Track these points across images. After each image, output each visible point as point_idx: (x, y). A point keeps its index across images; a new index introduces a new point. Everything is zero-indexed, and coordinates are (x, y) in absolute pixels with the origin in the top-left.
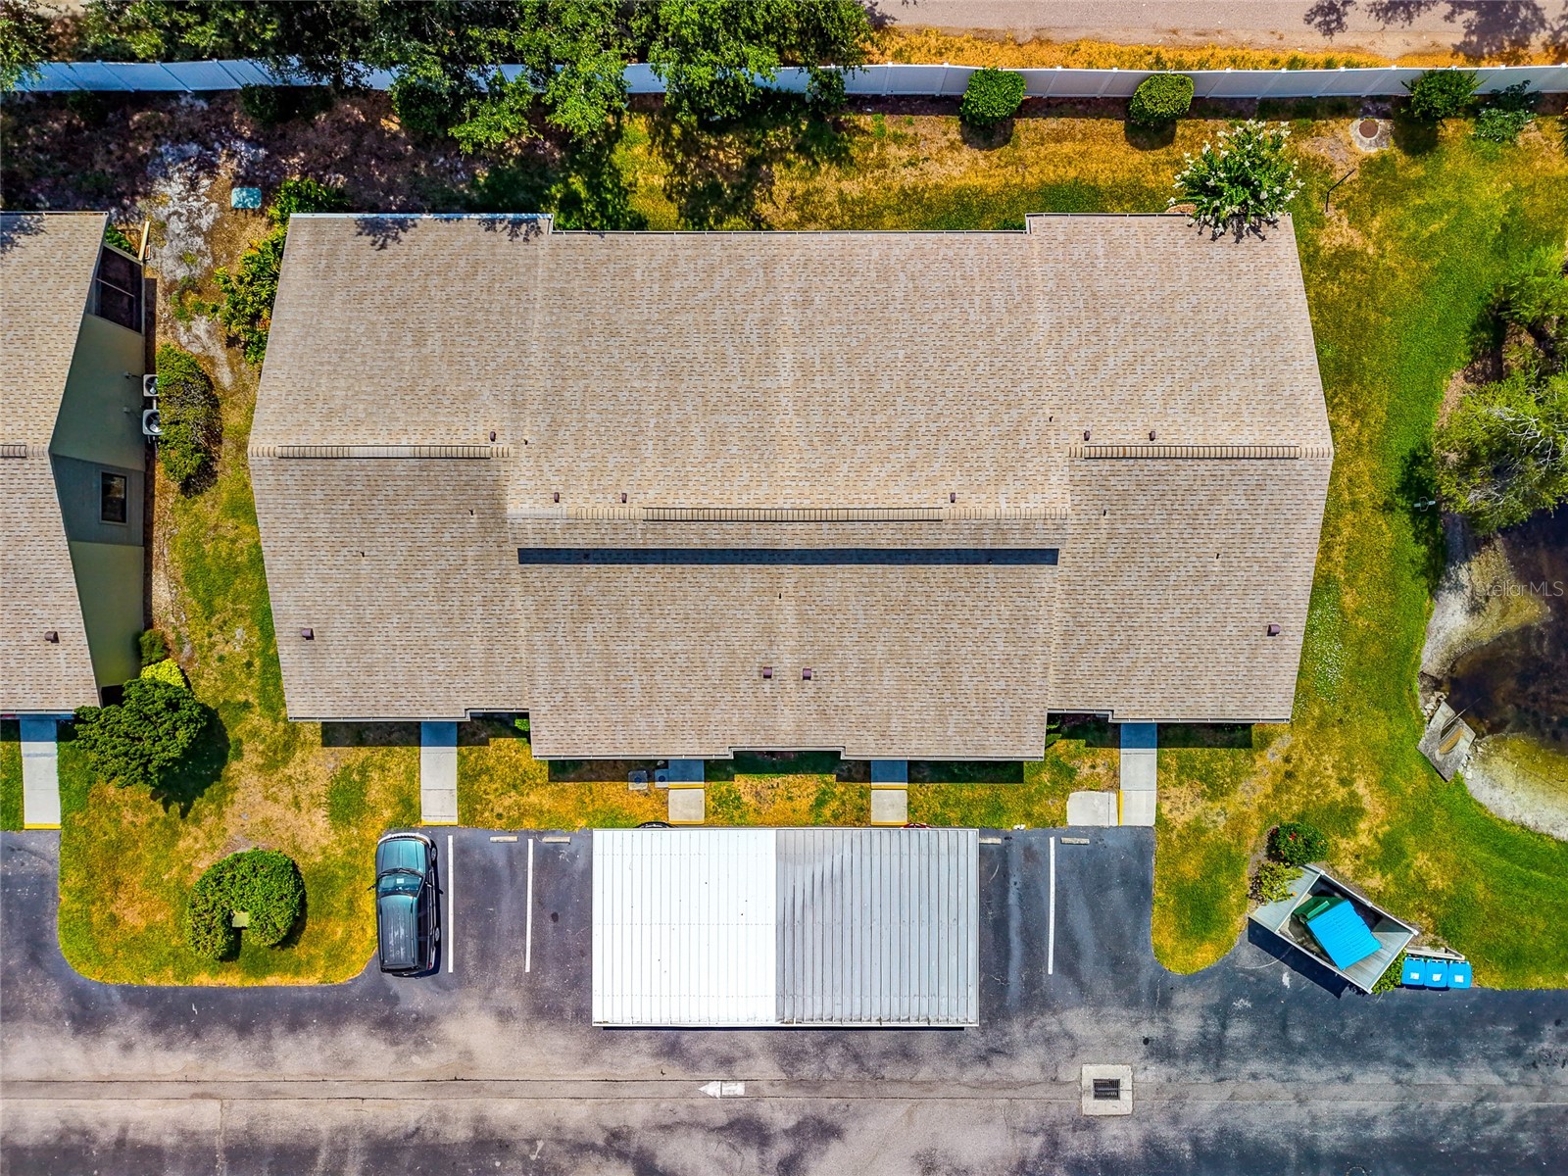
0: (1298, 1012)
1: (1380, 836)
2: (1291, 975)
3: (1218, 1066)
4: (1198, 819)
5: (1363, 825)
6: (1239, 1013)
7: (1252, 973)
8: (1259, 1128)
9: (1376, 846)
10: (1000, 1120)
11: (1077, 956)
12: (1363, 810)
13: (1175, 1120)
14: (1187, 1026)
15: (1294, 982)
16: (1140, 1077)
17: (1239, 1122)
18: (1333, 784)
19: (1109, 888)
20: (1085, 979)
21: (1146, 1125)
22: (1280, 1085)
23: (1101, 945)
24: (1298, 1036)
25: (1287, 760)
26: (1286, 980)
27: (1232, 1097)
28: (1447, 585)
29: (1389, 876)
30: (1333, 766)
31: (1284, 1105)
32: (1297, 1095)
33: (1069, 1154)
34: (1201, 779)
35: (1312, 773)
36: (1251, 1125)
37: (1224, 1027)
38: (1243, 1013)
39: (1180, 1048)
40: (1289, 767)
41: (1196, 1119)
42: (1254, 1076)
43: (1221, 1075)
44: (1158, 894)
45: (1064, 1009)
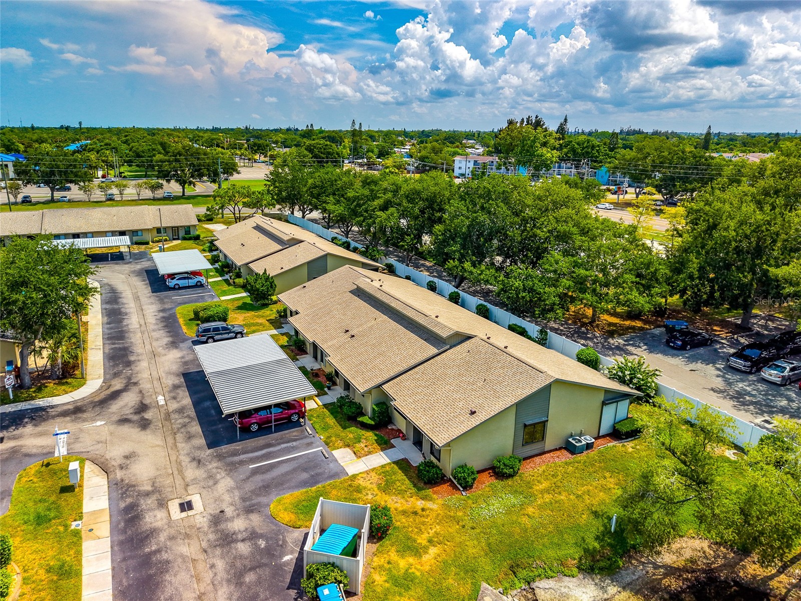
0: (266, 572)
1: (410, 571)
2: (292, 559)
3: (215, 546)
4: (365, 488)
5: (411, 560)
6: (256, 544)
7: (284, 541)
8: (173, 581)
9: (402, 571)
10: (158, 473)
11: (263, 473)
12: (421, 556)
13: (172, 538)
14: (238, 525)
15: (287, 563)
16: (198, 517)
17: (176, 569)
18: (425, 536)
19: (307, 472)
20: (251, 479)
21: (166, 527)
22: (209, 582)
23: (273, 479)
24: (250, 578)
25: (423, 510)
26: (287, 558)
27: (194, 560)
28: (597, 581)
29: (387, 585)
30: (435, 532)
31: (194, 589)
32: (204, 594)
33: (142, 502)
34: (387, 481)
35: (424, 523)
36: (175, 575)
37: (243, 540)
38: (257, 546)
39: (223, 526)
40: (420, 512)
41: (174, 548)
42: (213, 566)
43: (209, 550)
44: (314, 489)
45: (231, 477)
